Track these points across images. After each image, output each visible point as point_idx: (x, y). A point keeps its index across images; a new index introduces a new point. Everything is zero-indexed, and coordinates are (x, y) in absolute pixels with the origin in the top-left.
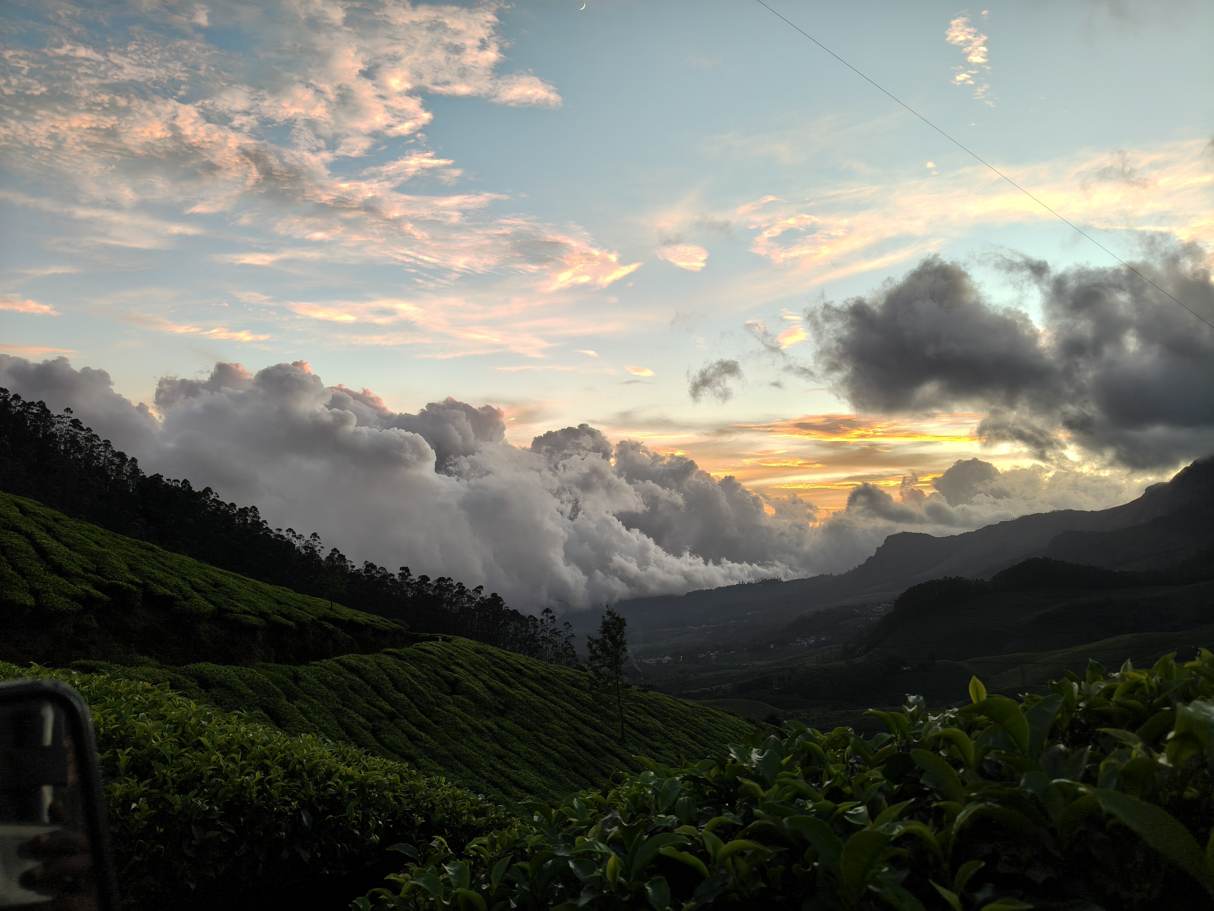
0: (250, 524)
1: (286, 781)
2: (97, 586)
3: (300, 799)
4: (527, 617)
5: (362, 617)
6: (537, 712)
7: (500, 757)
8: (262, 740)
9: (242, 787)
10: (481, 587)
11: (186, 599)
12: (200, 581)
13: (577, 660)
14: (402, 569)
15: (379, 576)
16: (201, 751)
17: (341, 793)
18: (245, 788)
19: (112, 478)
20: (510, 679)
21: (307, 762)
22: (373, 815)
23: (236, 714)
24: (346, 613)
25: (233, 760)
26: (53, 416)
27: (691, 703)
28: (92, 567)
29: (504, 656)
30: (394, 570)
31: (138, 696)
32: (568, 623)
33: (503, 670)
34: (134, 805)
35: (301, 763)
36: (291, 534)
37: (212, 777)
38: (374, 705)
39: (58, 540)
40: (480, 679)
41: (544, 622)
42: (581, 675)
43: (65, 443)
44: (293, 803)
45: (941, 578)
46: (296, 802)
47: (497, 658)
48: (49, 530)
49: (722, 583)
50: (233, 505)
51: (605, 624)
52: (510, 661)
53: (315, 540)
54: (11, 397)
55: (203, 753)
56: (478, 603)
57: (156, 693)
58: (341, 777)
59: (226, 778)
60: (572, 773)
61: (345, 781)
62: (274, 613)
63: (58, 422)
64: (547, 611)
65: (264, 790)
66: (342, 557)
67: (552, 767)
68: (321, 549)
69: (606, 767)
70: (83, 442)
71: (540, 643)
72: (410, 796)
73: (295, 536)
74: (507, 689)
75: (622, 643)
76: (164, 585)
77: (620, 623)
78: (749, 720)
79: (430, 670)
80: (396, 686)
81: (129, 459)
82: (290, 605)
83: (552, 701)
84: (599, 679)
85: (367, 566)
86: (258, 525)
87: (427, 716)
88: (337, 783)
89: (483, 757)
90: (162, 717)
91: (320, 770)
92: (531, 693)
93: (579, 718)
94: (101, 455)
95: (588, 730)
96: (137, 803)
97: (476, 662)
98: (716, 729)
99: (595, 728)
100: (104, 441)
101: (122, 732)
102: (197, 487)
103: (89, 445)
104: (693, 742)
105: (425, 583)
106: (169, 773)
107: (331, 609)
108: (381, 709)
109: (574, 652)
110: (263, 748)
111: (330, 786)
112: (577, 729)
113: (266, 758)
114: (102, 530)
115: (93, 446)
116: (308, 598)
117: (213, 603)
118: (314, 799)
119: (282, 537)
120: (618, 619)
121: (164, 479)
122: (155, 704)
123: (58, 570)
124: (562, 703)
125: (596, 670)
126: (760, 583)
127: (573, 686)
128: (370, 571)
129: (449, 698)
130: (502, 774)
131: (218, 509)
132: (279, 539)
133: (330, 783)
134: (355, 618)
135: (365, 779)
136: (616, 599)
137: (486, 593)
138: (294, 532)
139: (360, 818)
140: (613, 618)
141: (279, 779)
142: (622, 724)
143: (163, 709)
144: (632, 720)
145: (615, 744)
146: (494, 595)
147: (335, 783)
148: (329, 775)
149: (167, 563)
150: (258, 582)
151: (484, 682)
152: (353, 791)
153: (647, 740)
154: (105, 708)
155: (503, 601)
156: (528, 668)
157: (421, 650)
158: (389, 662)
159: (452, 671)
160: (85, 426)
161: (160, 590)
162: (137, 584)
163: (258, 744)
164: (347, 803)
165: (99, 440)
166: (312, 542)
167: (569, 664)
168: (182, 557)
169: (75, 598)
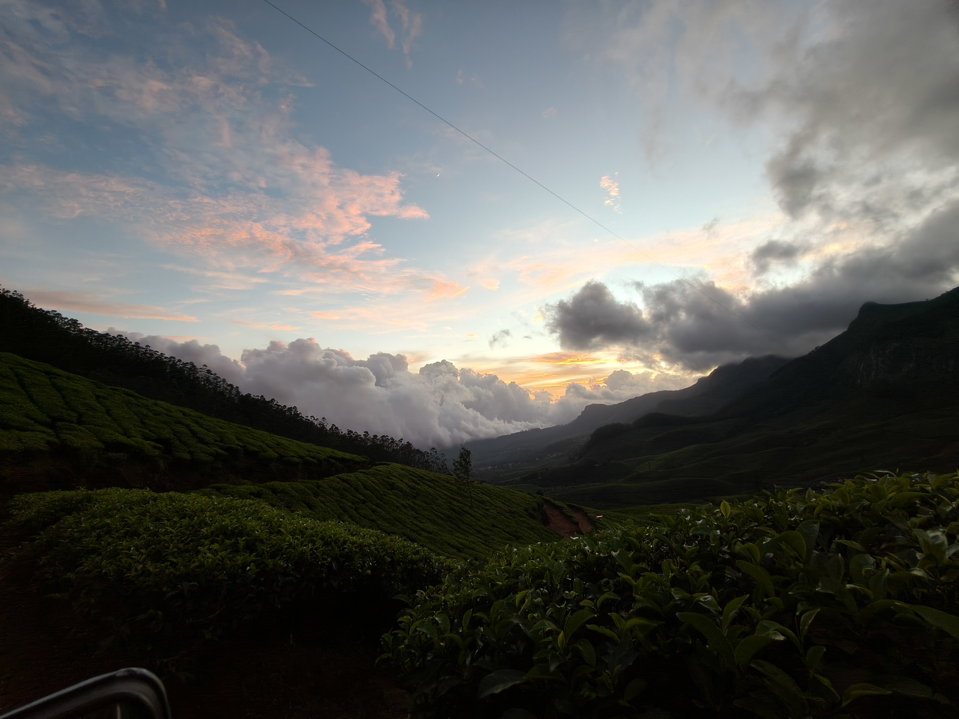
0: (293, 415)
1: (324, 547)
2: (221, 448)
3: (331, 556)
4: (424, 452)
5: (348, 456)
6: (431, 496)
7: (415, 518)
8: (311, 527)
9: (303, 553)
10: (402, 439)
11: (264, 452)
12: (271, 443)
13: (448, 471)
14: (365, 432)
15: (354, 436)
16: (281, 535)
17: (351, 551)
18: (304, 553)
19: (227, 396)
20: (418, 481)
21: (334, 536)
22: (367, 561)
23: (296, 514)
24: (340, 454)
25: (297, 538)
26: (197, 369)
27: (502, 487)
28: (218, 439)
29: (414, 470)
30: (361, 433)
31: (247, 508)
32: (443, 454)
33: (415, 477)
34: (248, 568)
35: (330, 537)
36: (313, 418)
37: (287, 548)
38: (355, 497)
39: (202, 427)
40: (404, 482)
41: (432, 454)
42: (451, 478)
43: (204, 381)
44: (328, 559)
45: (610, 424)
46: (330, 558)
47: (411, 472)
48: (197, 423)
49: (513, 432)
50: (285, 406)
51: (461, 454)
52: (417, 473)
53: (324, 421)
54: (177, 360)
55: (282, 536)
56: (401, 447)
57: (256, 505)
58: (350, 543)
59: (294, 548)
60: (449, 523)
61: (353, 545)
62: (306, 456)
63: (201, 371)
64: (433, 449)
65: (314, 553)
66: (337, 428)
67: (440, 521)
68: (327, 425)
69: (464, 519)
70: (212, 380)
71: (431, 464)
72: (383, 547)
73: (314, 419)
74: (417, 486)
75: (469, 462)
76: (254, 446)
77: (468, 453)
78: (529, 494)
79: (380, 479)
80: (365, 487)
81: (235, 387)
82: (314, 452)
83: (438, 491)
84: (459, 479)
85: (349, 432)
86: (297, 415)
87: (380, 501)
88: (349, 546)
89: (408, 518)
90: (260, 519)
91: (340, 540)
92: (428, 487)
93: (451, 498)
94: (221, 386)
95: (455, 503)
96: (250, 567)
97: (402, 475)
98: (514, 499)
99: (459, 502)
100: (223, 379)
101: (240, 528)
102: (268, 399)
103: (216, 381)
104: (504, 505)
105: (376, 438)
106: (265, 548)
107: (333, 453)
108: (359, 499)
109: (447, 467)
110: (312, 531)
111: (345, 548)
112: (450, 503)
113: (314, 536)
114: (223, 421)
115: (217, 382)
116: (322, 448)
117: (277, 453)
118: (338, 555)
119: (309, 420)
120: (467, 451)
121: (252, 396)
122: (256, 511)
123: (202, 441)
124: (442, 491)
125: (457, 475)
126: (530, 430)
127: (447, 483)
128: (350, 434)
129: (389, 491)
130: (417, 526)
131: (278, 408)
132: (307, 421)
133: (346, 546)
134: (344, 456)
135: (362, 543)
136: (464, 442)
137: (404, 442)
138: (314, 418)
139: (362, 563)
140: (465, 451)
141: (320, 546)
142: (471, 499)
143: (260, 514)
144: (475, 497)
145: (468, 509)
146: (408, 442)
147: (348, 546)
148: (345, 542)
149: (256, 435)
150: (298, 442)
151: (406, 483)
152: (357, 550)
153: (483, 506)
154: (231, 516)
155: (412, 445)
156: (426, 476)
157: (375, 470)
158: (362, 476)
159: (391, 479)
160: (213, 373)
161: (252, 448)
162: (240, 446)
163: (309, 529)
164: (355, 556)
165: (220, 379)
166: (322, 422)
167: (444, 473)
168: (262, 432)
169: (211, 454)
